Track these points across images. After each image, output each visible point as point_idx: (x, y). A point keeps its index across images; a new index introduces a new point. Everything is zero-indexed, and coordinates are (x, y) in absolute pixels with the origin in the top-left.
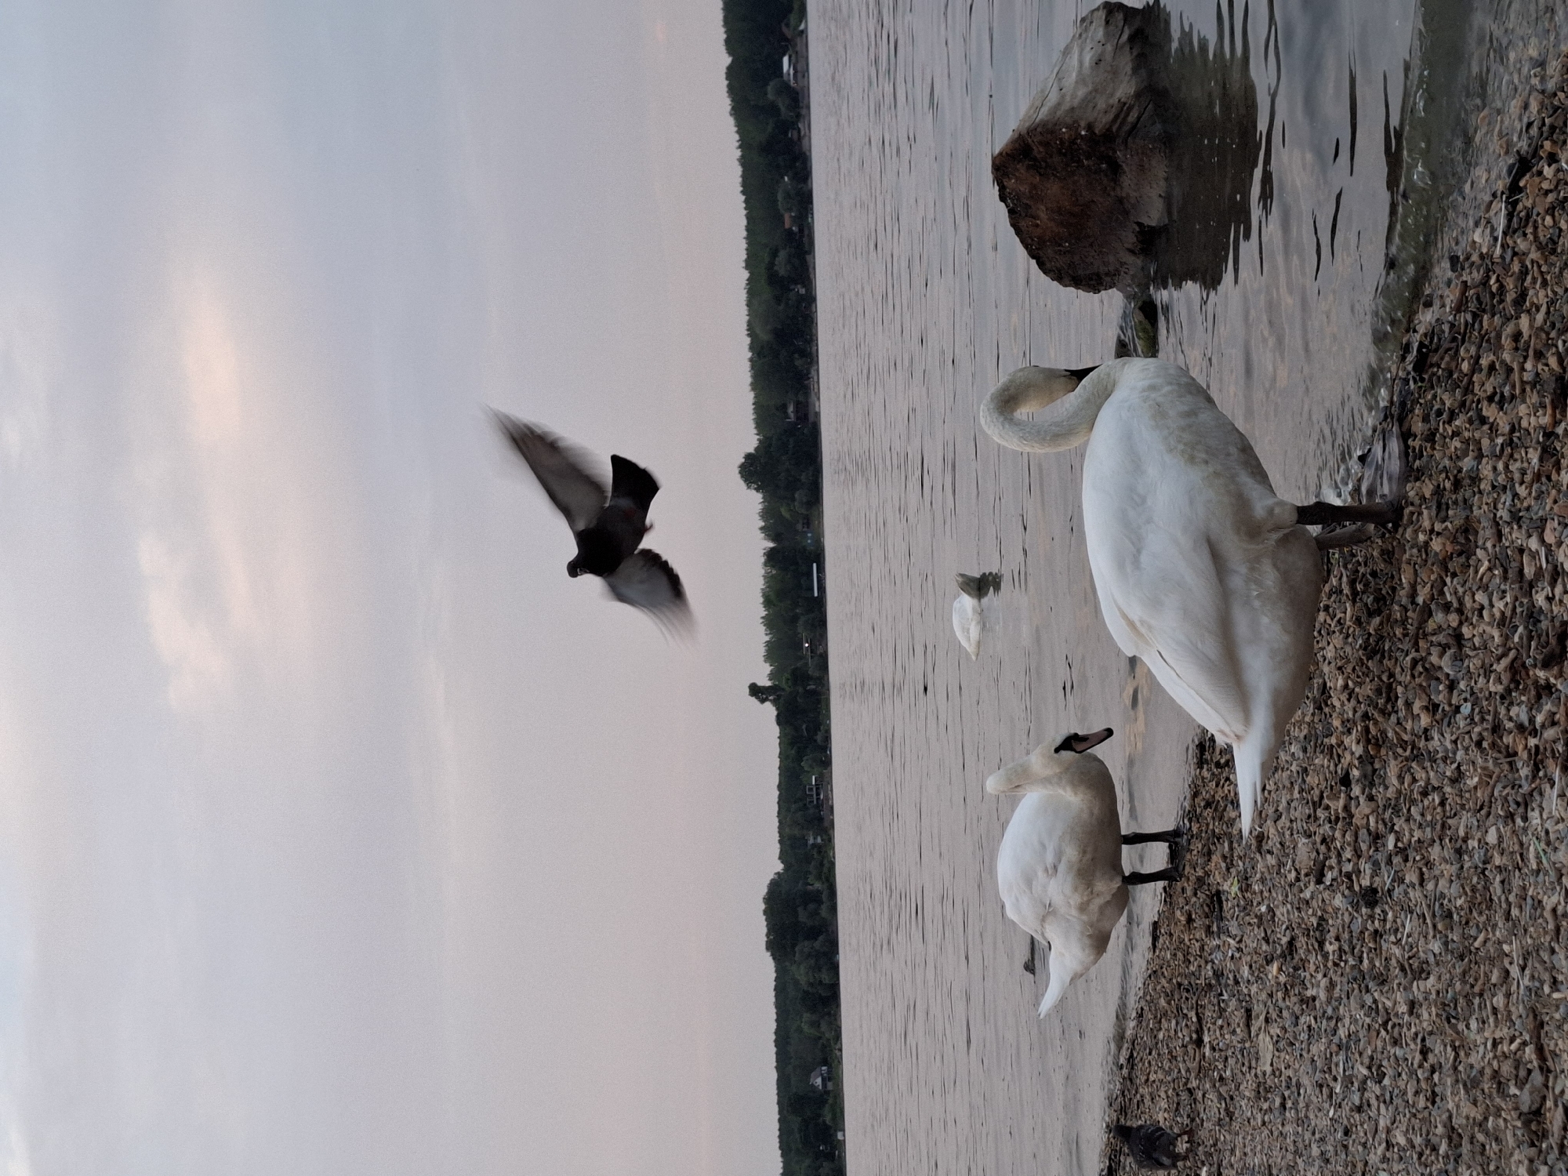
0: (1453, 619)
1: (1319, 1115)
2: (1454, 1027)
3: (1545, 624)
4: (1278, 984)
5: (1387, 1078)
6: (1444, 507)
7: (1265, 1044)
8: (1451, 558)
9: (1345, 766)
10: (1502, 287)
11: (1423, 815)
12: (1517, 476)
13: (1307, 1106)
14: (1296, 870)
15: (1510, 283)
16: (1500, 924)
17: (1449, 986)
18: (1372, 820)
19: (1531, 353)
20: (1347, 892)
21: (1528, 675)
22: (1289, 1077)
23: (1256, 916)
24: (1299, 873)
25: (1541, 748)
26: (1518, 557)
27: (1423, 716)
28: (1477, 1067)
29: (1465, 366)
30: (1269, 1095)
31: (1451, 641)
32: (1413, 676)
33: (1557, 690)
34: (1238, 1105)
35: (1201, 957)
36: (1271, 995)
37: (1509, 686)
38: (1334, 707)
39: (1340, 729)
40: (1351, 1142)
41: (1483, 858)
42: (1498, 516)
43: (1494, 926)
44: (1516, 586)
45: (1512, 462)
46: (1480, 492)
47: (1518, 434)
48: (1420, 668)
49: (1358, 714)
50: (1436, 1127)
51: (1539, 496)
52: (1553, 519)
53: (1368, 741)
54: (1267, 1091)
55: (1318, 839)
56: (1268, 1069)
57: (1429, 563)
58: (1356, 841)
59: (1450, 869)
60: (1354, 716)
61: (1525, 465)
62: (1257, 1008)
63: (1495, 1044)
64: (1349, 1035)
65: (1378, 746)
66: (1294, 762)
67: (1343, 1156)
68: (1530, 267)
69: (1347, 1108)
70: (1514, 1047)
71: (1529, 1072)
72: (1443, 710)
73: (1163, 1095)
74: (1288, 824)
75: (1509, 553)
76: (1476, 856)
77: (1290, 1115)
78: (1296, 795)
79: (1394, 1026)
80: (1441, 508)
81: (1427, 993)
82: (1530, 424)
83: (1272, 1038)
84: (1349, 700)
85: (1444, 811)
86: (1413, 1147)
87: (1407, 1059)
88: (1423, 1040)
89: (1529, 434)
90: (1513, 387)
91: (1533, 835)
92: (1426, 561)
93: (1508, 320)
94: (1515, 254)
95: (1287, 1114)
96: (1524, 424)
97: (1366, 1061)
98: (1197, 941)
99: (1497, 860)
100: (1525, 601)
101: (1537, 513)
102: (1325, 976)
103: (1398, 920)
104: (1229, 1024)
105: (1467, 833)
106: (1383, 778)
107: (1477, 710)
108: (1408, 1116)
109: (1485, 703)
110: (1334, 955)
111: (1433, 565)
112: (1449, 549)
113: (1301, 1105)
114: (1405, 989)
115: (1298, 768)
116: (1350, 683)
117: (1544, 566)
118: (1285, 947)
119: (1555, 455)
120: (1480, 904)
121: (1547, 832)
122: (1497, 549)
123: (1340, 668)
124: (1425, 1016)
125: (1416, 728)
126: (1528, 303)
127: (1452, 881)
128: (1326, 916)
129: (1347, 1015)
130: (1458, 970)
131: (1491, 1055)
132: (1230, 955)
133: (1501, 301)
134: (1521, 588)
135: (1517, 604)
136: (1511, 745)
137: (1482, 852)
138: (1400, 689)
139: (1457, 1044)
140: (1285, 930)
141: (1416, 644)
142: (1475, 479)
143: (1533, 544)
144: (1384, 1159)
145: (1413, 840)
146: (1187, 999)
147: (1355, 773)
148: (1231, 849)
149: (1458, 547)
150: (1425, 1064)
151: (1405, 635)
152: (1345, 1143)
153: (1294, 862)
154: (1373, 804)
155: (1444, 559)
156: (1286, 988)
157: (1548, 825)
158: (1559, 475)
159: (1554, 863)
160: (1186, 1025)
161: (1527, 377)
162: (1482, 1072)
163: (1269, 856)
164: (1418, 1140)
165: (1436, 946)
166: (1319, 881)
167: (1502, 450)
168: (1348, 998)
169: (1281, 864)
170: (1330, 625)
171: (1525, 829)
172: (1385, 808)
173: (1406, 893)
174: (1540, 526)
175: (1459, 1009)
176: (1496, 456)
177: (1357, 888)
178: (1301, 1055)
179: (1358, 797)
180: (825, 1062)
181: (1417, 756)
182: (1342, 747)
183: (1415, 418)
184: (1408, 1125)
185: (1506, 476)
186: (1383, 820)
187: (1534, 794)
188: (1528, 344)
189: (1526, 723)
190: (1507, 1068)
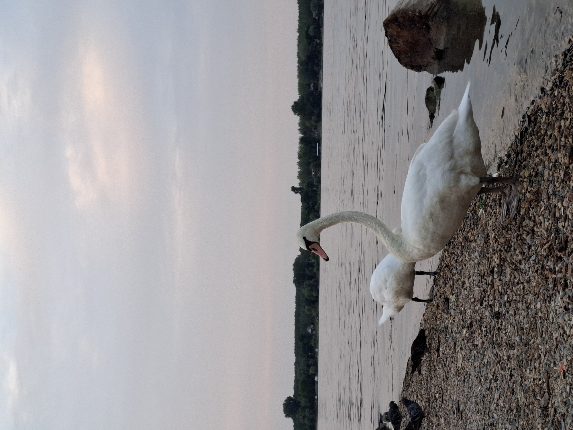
0: (532, 224)
1: (476, 387)
2: (521, 370)
3: (561, 235)
4: (466, 337)
5: (499, 381)
6: (532, 182)
7: (460, 357)
8: (533, 201)
9: (493, 266)
10: (557, 106)
11: (517, 291)
12: (556, 179)
13: (472, 383)
14: (474, 298)
15: (559, 106)
16: (539, 338)
17: (521, 355)
18: (500, 287)
19: (563, 136)
20: (490, 311)
21: (554, 252)
22: (467, 371)
23: (460, 310)
24: (475, 300)
25: (557, 279)
26: (554, 209)
27: (519, 255)
28: (528, 386)
29: (543, 132)
30: (460, 375)
31: (530, 231)
32: (517, 240)
33: (563, 260)
34: (450, 376)
35: (441, 320)
36: (463, 340)
37: (548, 254)
38: (490, 243)
39: (492, 252)
40: (485, 400)
41: (535, 313)
42: (549, 191)
43: (537, 338)
44: (553, 218)
45: (555, 173)
46: (544, 180)
47: (557, 164)
48: (519, 238)
49: (498, 249)
50: (513, 403)
51: (563, 188)
52: (567, 198)
53: (501, 259)
54: (459, 374)
55: (482, 289)
56: (460, 366)
57: (525, 201)
58: (494, 294)
59: (525, 314)
60: (497, 249)
61: (559, 175)
62: (458, 343)
63: (534, 380)
64: (487, 362)
65: (504, 261)
66: (476, 260)
67: (483, 404)
68: (566, 103)
69: (485, 388)
70: (540, 382)
71: (545, 392)
72: (526, 255)
73: (425, 365)
74: (472, 281)
75: (552, 206)
76: (533, 311)
77: (466, 384)
78: (476, 271)
79: (502, 363)
80: (531, 182)
81: (514, 355)
82: (561, 161)
83: (462, 355)
84: (495, 243)
85: (524, 292)
86: (505, 408)
87: (505, 376)
88: (511, 371)
89: (561, 165)
90: (557, 146)
91: (552, 309)
92: (524, 200)
93: (558, 120)
94: (562, 96)
95: (465, 384)
96: (560, 161)
97: (492, 373)
98: (440, 314)
99: (540, 315)
100: (555, 225)
101: (561, 194)
102: (481, 338)
103: (506, 326)
104: (448, 346)
105: (531, 302)
106: (505, 273)
107: (537, 259)
108: (504, 396)
109: (540, 257)
110: (484, 332)
111: (527, 202)
112: (532, 198)
113: (470, 382)
114: (507, 351)
115: (477, 262)
116: (496, 237)
117: (562, 214)
118: (469, 324)
119: (569, 175)
120: (533, 328)
121: (556, 310)
122: (548, 203)
123: (493, 230)
124: (512, 363)
125: (517, 259)
126: (564, 116)
127: (525, 318)
128: (483, 317)
129: (487, 354)
130: (524, 350)
131: (533, 383)
132: (450, 322)
133: (556, 112)
134: (554, 220)
135: (553, 225)
136: (547, 275)
137: (535, 310)
138: (512, 244)
139: (522, 376)
140: (469, 319)
141: (519, 229)
142: (543, 175)
143: (559, 205)
144: (495, 409)
145: (514, 299)
146: (435, 333)
147: (496, 269)
148: (453, 284)
149: (535, 198)
150: (511, 380)
151: (516, 224)
152: (483, 400)
153: (473, 295)
154: (501, 282)
155: (530, 201)
156: (468, 339)
157: (557, 308)
158: (570, 182)
159: (558, 322)
160: (435, 342)
161: (562, 143)
162: (529, 388)
163: (465, 290)
164: (507, 406)
165: (518, 339)
166: (481, 305)
167: (552, 168)
168: (488, 349)
169: (469, 295)
170: (491, 212)
171: (549, 307)
172: (505, 284)
173: (509, 317)
174: (562, 199)
175: (524, 364)
176: (550, 169)
177: (494, 311)
178: (471, 364)
179: (496, 278)
180: (313, 324)
181: (516, 269)
182: (492, 259)
183: (525, 145)
184: (504, 399)
185: (552, 178)
186: (504, 288)
187: (553, 295)
188: (563, 130)
189: (553, 269)
190: (537, 389)
